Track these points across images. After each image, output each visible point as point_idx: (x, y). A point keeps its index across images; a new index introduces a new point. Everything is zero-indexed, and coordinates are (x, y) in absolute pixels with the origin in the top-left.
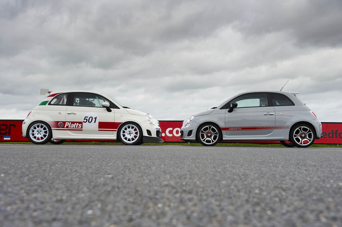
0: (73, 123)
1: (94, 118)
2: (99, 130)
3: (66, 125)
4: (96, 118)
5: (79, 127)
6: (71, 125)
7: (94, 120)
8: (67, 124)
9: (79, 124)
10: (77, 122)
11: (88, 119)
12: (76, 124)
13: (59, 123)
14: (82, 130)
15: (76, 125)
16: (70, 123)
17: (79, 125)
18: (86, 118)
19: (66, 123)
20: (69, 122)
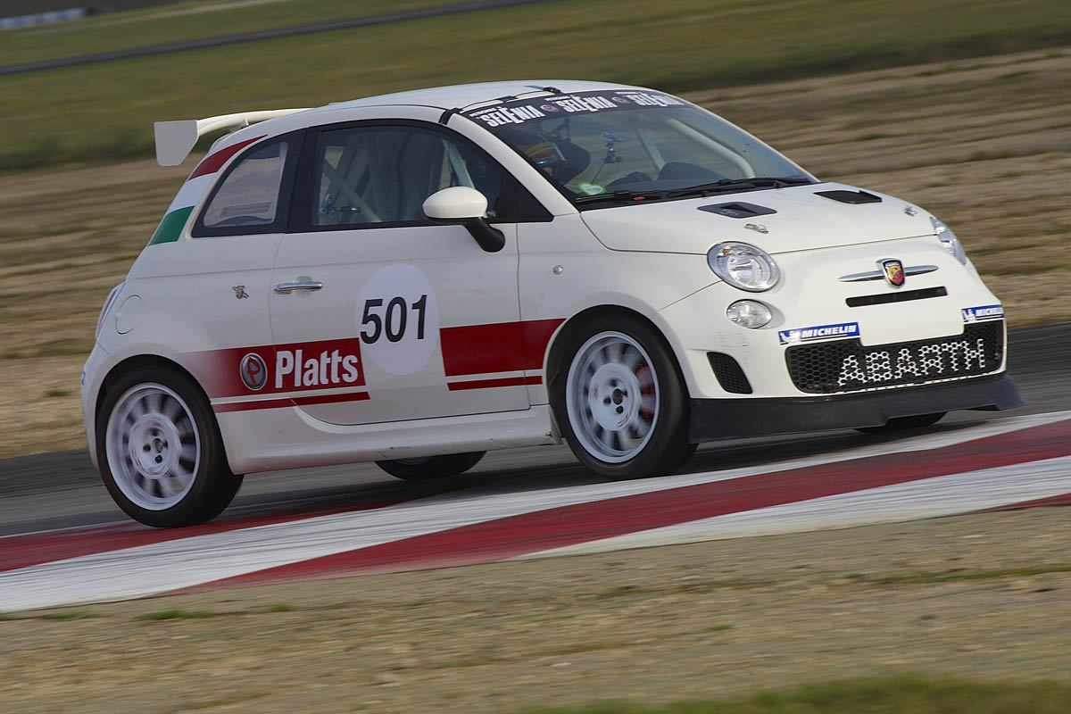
0: (312, 350)
1: (415, 306)
2: (453, 387)
3: (281, 372)
4: (421, 305)
5: (345, 377)
6: (304, 370)
7: (413, 315)
8: (285, 363)
9: (342, 355)
10: (329, 346)
11: (380, 312)
12: (329, 355)
13: (245, 360)
14: (364, 396)
15: (329, 366)
16: (299, 352)
17: (346, 365)
18: (372, 311)
19: (281, 355)
20: (292, 348)
